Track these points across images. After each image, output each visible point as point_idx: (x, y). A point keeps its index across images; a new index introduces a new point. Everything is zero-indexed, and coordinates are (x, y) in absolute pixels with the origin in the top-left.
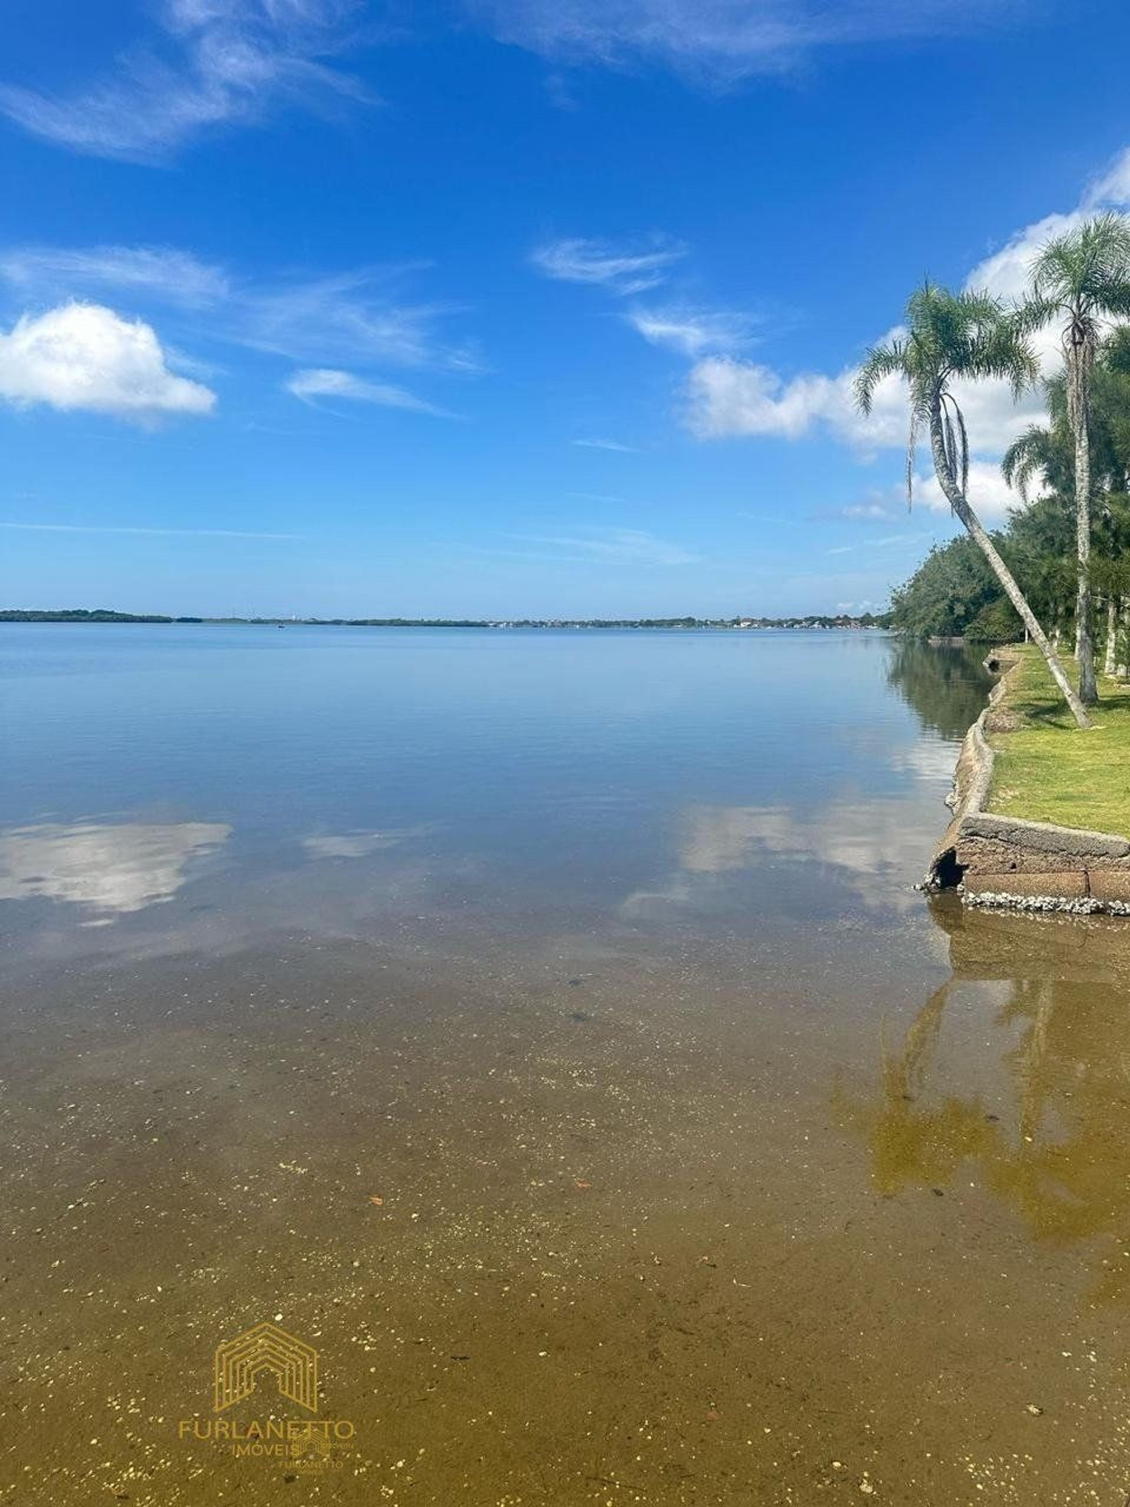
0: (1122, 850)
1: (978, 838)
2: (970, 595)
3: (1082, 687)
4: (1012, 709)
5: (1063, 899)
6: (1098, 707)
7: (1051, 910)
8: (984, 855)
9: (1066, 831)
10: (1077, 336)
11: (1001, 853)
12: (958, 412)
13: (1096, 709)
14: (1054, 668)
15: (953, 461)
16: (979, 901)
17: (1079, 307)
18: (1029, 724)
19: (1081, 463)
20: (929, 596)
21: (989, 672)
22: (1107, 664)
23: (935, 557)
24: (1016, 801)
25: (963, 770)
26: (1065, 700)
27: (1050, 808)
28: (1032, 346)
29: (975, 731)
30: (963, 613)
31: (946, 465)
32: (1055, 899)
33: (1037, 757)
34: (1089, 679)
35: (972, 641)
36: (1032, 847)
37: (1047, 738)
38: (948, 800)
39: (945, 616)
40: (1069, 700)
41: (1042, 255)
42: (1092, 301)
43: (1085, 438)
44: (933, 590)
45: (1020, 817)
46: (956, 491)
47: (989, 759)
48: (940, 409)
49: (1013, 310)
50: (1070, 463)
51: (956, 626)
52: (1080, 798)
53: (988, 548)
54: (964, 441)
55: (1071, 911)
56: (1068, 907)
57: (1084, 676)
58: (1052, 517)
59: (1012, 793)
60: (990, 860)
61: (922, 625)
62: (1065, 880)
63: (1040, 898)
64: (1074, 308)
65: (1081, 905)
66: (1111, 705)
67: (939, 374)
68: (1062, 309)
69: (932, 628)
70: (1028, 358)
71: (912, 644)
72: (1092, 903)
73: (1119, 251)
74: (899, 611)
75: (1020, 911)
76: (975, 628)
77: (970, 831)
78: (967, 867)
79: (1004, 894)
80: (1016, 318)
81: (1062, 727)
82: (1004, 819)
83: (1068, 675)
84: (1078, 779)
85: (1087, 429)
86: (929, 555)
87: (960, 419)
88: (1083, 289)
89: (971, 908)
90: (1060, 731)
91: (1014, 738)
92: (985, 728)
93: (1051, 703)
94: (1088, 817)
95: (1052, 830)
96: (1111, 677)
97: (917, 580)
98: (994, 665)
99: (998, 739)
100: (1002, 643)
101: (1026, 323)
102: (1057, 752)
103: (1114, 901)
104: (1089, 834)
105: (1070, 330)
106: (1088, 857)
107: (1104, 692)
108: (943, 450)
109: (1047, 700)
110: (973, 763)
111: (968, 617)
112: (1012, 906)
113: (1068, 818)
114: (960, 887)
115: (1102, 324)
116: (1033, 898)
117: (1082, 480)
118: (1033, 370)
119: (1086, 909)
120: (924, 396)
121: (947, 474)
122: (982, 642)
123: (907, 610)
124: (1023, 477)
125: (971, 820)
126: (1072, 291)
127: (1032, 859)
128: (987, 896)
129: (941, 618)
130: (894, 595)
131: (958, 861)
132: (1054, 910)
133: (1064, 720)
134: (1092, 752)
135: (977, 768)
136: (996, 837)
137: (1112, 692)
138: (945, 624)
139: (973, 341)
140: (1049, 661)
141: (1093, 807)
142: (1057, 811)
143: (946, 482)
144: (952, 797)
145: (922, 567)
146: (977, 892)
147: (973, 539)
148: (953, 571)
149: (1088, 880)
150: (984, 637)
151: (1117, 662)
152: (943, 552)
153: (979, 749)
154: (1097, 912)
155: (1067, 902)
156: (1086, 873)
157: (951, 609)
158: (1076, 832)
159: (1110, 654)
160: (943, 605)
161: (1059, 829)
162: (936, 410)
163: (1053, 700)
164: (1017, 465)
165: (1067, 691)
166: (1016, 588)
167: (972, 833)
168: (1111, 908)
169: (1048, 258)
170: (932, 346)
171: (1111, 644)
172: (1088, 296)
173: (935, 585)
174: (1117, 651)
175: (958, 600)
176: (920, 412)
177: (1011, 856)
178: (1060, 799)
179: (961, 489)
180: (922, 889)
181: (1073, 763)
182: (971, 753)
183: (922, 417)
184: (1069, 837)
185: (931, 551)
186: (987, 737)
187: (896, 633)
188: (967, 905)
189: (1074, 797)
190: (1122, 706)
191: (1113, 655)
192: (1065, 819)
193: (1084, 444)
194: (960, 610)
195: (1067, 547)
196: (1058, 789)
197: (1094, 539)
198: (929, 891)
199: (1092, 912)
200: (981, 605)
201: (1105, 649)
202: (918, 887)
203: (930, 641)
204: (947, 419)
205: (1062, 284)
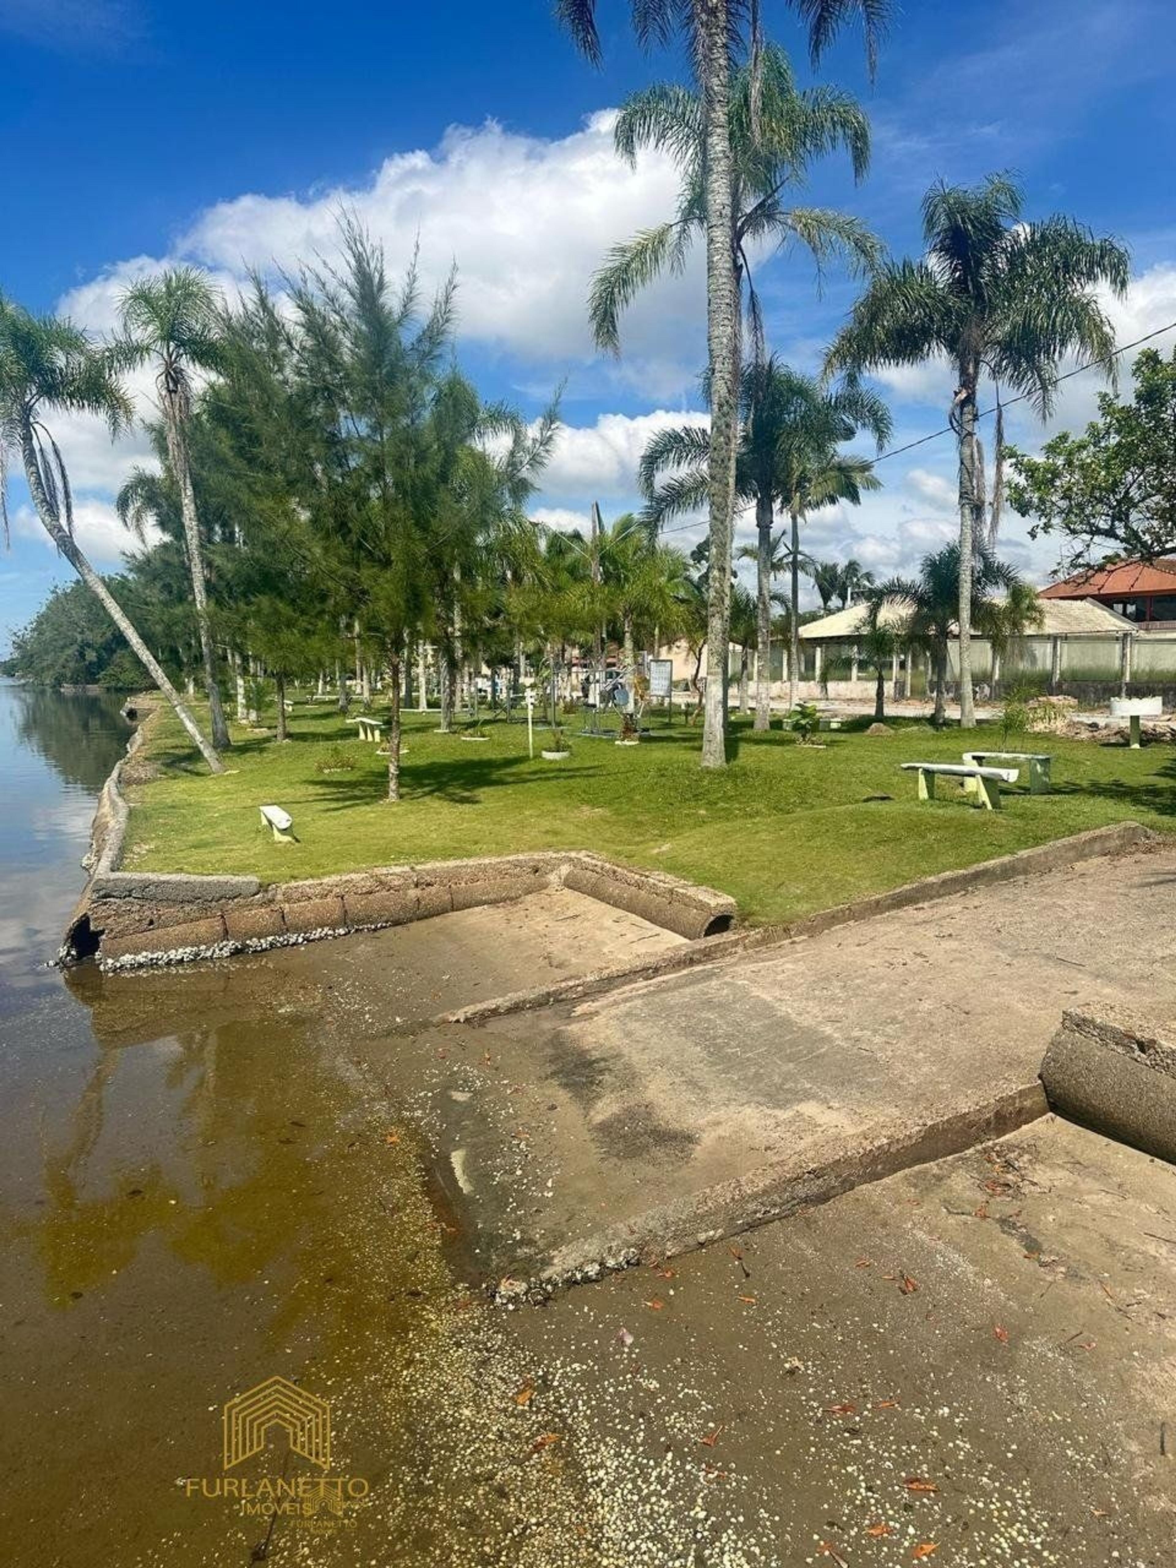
0: (254, 889)
1: (112, 900)
2: (100, 640)
3: (214, 734)
4: (146, 759)
5: (203, 947)
6: (232, 752)
7: (192, 960)
8: (120, 916)
9: (199, 878)
10: (171, 385)
11: (136, 911)
12: (53, 443)
13: (229, 754)
14: (183, 716)
15: (53, 496)
16: (118, 965)
17: (170, 356)
18: (165, 774)
19: (189, 512)
20: (56, 640)
21: (127, 719)
22: (239, 709)
23: (58, 598)
24: (150, 855)
25: (99, 828)
26: (197, 747)
27: (184, 858)
28: (125, 387)
29: (110, 785)
30: (95, 659)
31: (45, 500)
32: (195, 949)
33: (174, 807)
34: (220, 725)
35: (108, 689)
36: (168, 899)
37: (183, 786)
38: (85, 862)
39: (77, 661)
40: (202, 747)
41: (129, 294)
42: (181, 351)
43: (190, 488)
44: (59, 634)
45: (154, 871)
46: (60, 529)
47: (123, 812)
48: (31, 439)
49: (102, 346)
50: (178, 510)
51: (90, 674)
52: (216, 843)
53: (102, 592)
54: (64, 476)
55: (211, 957)
56: (209, 954)
57: (215, 722)
58: (167, 564)
59: (147, 847)
60: (126, 920)
61: (51, 673)
62: (202, 927)
63: (181, 950)
64: (165, 354)
65: (221, 950)
66: (244, 749)
67: (27, 400)
68: (153, 355)
69: (63, 675)
70: (122, 398)
71: (43, 692)
72: (231, 944)
73: (200, 307)
74: (23, 657)
75: (161, 967)
76: (111, 675)
77: (101, 893)
78: (102, 932)
79: (144, 954)
80: (107, 354)
81: (198, 774)
82: (137, 876)
83: (198, 721)
84: (212, 825)
85: (191, 478)
86: (51, 597)
87: (56, 452)
88: (173, 338)
89: (111, 975)
90: (197, 779)
91: (149, 789)
92: (120, 782)
93: (187, 751)
94: (221, 861)
95: (185, 880)
96: (244, 722)
97: (40, 623)
98: (132, 714)
99: (134, 793)
100: (140, 690)
101: (119, 361)
102: (192, 799)
103: (250, 939)
104: (223, 878)
105: (163, 377)
106: (223, 901)
107: (236, 737)
108: (40, 483)
109: (183, 747)
110: (108, 819)
111: (101, 664)
112: (153, 964)
113: (203, 866)
114: (98, 955)
115: (194, 377)
116: (174, 951)
117: (192, 529)
118: (128, 412)
119: (226, 953)
120: (12, 421)
121: (48, 510)
122: (119, 690)
123: (32, 656)
124: (138, 519)
125: (101, 882)
126: (163, 339)
127: (166, 912)
128: (127, 958)
129: (72, 664)
130: (14, 638)
131: (92, 928)
132: (196, 960)
133: (200, 767)
134: (227, 797)
135: (112, 823)
136: (130, 896)
137: (245, 737)
138: (76, 672)
139: (61, 370)
140: (177, 709)
141: (226, 851)
142: (192, 860)
143: (47, 519)
144: (89, 859)
145: (44, 609)
146: (116, 958)
147: (85, 582)
148: (79, 614)
149: (225, 923)
150: (120, 684)
151: (248, 707)
152: (66, 594)
153: (113, 804)
154: (236, 952)
155: (207, 949)
156: (222, 917)
157: (82, 655)
158: (210, 878)
159: (241, 700)
160: (72, 651)
161: (193, 878)
162: (27, 438)
163: (188, 747)
164: (131, 507)
165: (199, 738)
166: (135, 634)
167: (104, 895)
168: (249, 946)
169: (135, 298)
170: (15, 367)
171: (241, 691)
172: (177, 346)
173: (61, 629)
174: (247, 697)
175: (89, 645)
176: (9, 438)
177: (147, 913)
178: (195, 847)
179: (66, 529)
180: (57, 964)
181: (208, 809)
182: (106, 809)
183: (11, 444)
184: (202, 884)
185: (53, 592)
186: (122, 791)
187: (23, 681)
188: (106, 972)
189: (209, 843)
190: (253, 750)
191: (244, 701)
192: (201, 866)
193: (189, 492)
194: (91, 656)
195: (183, 595)
196: (192, 838)
197: (210, 588)
198: (65, 966)
199: (232, 954)
200: (114, 651)
201: (236, 695)
202: (51, 963)
203: (62, 690)
204: (41, 450)
205: (151, 328)
